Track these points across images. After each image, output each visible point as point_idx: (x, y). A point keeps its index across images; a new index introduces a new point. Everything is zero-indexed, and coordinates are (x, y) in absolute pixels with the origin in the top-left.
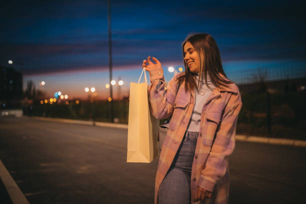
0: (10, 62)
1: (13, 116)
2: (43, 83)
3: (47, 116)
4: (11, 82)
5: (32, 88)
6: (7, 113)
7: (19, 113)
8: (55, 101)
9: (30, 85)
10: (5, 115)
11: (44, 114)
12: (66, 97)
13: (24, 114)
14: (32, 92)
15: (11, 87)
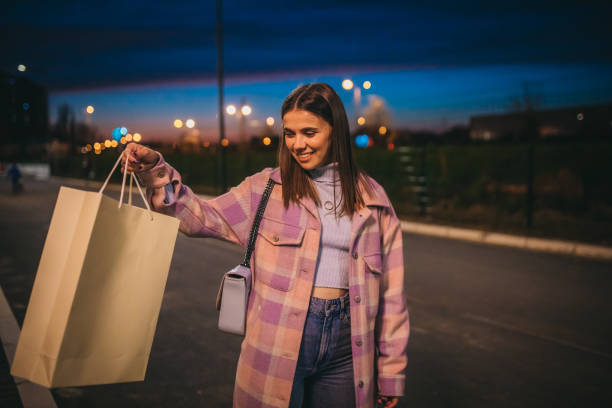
0: (22, 68)
1: (31, 177)
2: (90, 110)
3: (97, 179)
4: (26, 106)
5: (69, 118)
7: (41, 171)
8: (115, 146)
9: (65, 112)
11: (92, 175)
12: (137, 137)
14: (68, 127)
15: (27, 118)
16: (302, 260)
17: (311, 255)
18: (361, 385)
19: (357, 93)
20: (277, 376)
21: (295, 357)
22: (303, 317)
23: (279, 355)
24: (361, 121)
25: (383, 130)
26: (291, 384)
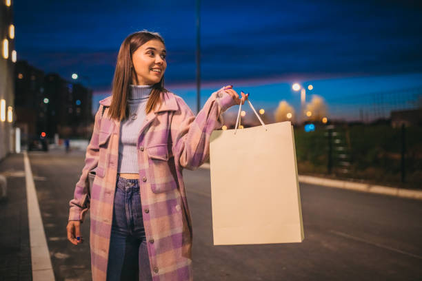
0: (75, 76)
1: (77, 149)
4: (78, 102)
7: (83, 145)
15: (78, 111)
16: (110, 156)
17: (115, 152)
18: (152, 242)
19: (303, 93)
20: (100, 235)
21: (110, 223)
22: (112, 195)
23: (101, 221)
24: (309, 114)
25: (325, 120)
26: (109, 240)
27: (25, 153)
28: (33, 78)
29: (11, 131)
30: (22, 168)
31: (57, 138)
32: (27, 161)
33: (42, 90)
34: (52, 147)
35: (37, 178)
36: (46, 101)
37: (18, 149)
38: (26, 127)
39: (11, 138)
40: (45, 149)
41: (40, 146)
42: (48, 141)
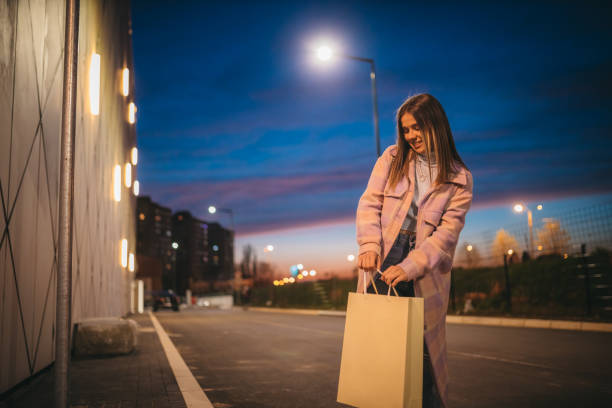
1: (217, 307)
2: (270, 248)
3: (273, 306)
4: (216, 248)
5: (252, 258)
6: (207, 303)
7: (225, 302)
8: (291, 282)
9: (247, 254)
10: (204, 307)
11: (269, 303)
12: (313, 273)
13: (236, 303)
14: (251, 266)
15: (216, 258)
27: (150, 312)
28: (158, 218)
29: (133, 285)
30: (151, 325)
31: (189, 294)
32: (154, 319)
33: (169, 233)
34: (183, 306)
35: (172, 335)
36: (175, 246)
37: (141, 309)
38: (149, 280)
39: (132, 294)
40: (175, 308)
41: (169, 304)
42: (178, 299)
